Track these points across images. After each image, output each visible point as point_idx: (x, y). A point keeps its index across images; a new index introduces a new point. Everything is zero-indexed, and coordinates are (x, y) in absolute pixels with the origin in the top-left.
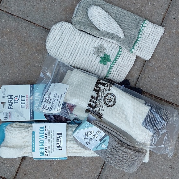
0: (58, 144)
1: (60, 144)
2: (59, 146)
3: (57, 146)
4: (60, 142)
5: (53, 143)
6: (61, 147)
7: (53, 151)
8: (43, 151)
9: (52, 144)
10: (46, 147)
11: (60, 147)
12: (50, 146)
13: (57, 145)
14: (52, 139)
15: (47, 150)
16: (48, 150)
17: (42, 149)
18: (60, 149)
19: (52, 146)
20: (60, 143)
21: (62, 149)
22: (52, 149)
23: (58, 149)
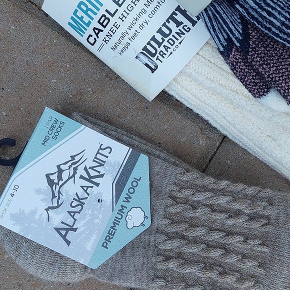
0: (156, 46)
1: (162, 48)
2: (153, 55)
3: (149, 47)
4: (166, 43)
5: (142, 27)
6: (158, 62)
7: (120, 48)
8: (86, 19)
9: (136, 27)
10: (108, 16)
11: (154, 59)
12: (124, 26)
13: (149, 43)
14: (149, 10)
15: (101, 27)
16: (106, 31)
17: (88, 9)
18: (147, 65)
19: (131, 33)
20: (166, 48)
21: (153, 71)
22: (124, 42)
23: (142, 56)
